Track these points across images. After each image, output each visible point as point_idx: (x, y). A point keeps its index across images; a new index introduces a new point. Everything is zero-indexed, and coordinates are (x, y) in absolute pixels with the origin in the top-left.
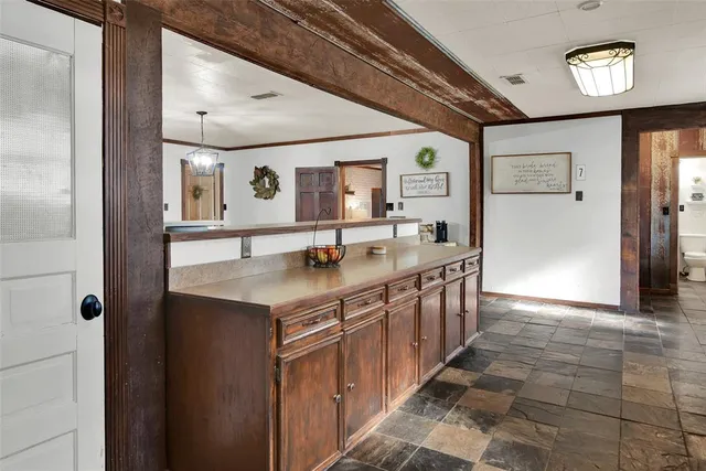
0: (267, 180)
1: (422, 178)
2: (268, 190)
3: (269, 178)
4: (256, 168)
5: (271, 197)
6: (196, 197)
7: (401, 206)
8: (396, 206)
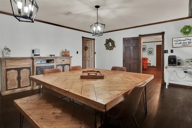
0: (110, 43)
1: (184, 39)
2: (111, 47)
3: (111, 42)
4: (106, 39)
5: (112, 49)
6: (86, 50)
7: (172, 51)
8: (169, 51)
